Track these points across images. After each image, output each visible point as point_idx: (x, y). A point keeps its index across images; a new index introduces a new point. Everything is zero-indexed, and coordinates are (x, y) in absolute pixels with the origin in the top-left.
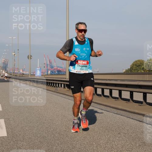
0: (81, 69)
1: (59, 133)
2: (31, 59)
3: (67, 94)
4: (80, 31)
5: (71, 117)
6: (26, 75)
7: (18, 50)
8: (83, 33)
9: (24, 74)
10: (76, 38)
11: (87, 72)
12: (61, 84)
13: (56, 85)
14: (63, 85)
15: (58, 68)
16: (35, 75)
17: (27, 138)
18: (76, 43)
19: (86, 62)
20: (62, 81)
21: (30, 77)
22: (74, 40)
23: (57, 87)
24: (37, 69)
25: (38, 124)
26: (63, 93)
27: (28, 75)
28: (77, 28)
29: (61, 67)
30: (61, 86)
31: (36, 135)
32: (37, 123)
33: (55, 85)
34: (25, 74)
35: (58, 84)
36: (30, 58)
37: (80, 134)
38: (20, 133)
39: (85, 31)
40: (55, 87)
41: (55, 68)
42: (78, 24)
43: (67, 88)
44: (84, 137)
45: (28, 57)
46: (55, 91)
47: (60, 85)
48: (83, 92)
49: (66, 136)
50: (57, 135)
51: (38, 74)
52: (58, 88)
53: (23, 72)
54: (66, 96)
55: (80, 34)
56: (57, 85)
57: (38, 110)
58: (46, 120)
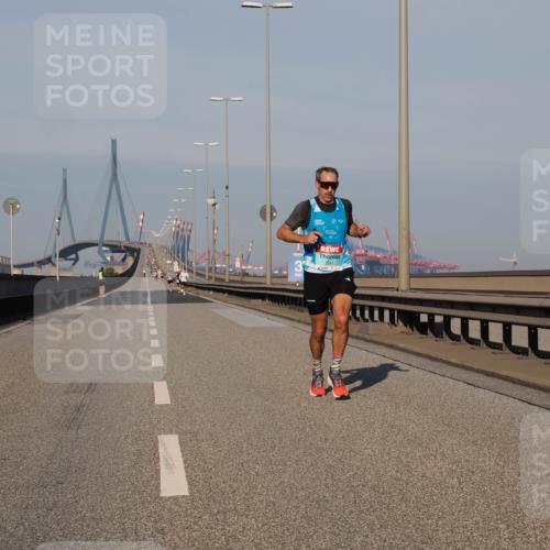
0: (327, 263)
1: (373, 488)
2: (272, 218)
3: (402, 345)
4: (325, 185)
5: (417, 429)
6: (255, 276)
7: (227, 187)
8: (330, 189)
9: (247, 275)
10: (317, 199)
11: (341, 269)
12: (381, 310)
13: (362, 314)
14: (387, 313)
15: (370, 253)
16: (286, 277)
17: (262, 502)
18: (317, 209)
19: (336, 249)
20: (383, 299)
21: (269, 285)
22: (313, 202)
23: (367, 321)
24: (295, 254)
25: (297, 453)
26: (387, 341)
27: (264, 277)
28: (318, 180)
29: (378, 250)
30: (381, 317)
31: (292, 494)
32: (297, 449)
33: (367, 316)
34: (251, 273)
35: (372, 309)
36: (268, 215)
37: (450, 491)
38: (235, 485)
39: (334, 185)
40: (357, 319)
41: (358, 252)
42: (320, 171)
43: (401, 323)
44: (465, 504)
45: (263, 213)
46: (360, 335)
47: (376, 313)
48: (459, 340)
49: (401, 500)
50: (365, 495)
51: (296, 275)
52: (371, 324)
53: (244, 267)
54: (398, 352)
55: (325, 191)
56: (367, 312)
57: (299, 405)
58: (326, 439)
